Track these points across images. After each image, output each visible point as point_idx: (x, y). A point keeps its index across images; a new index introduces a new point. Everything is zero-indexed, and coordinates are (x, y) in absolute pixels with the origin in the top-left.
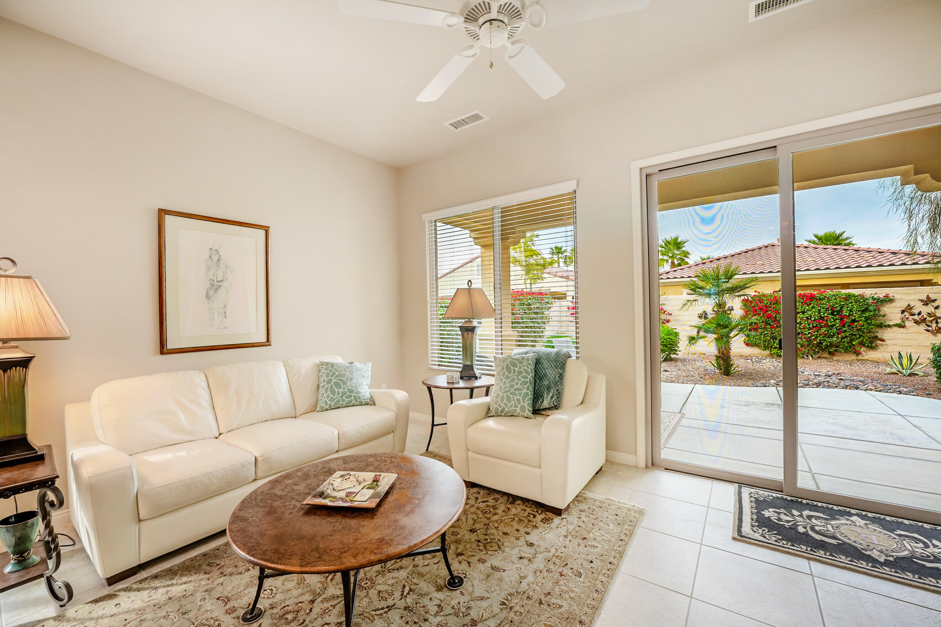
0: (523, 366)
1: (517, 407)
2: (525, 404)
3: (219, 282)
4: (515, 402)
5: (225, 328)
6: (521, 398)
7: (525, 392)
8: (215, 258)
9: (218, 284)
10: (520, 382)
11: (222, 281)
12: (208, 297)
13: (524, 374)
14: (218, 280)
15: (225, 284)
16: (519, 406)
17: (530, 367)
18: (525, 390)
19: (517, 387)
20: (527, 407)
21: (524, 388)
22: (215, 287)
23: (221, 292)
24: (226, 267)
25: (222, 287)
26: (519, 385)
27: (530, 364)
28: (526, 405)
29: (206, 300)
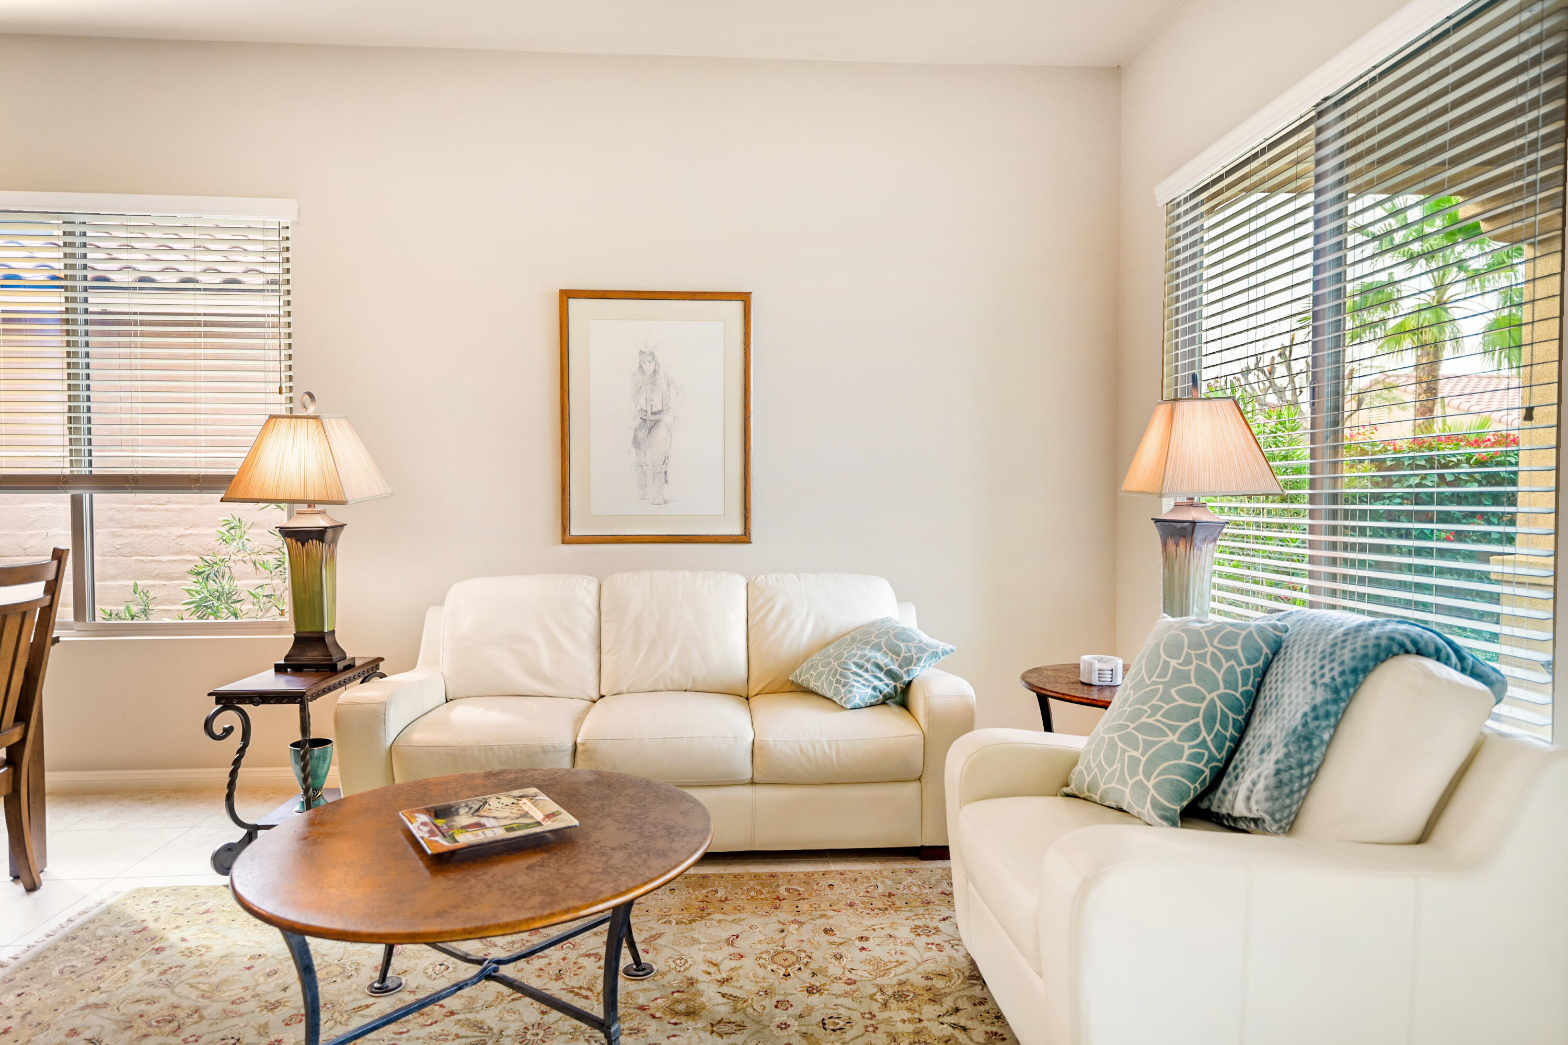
0: (1202, 657)
1: (1125, 783)
2: (1148, 780)
3: (654, 413)
4: (1123, 766)
5: (665, 502)
6: (1144, 759)
7: (1172, 743)
8: (649, 368)
9: (653, 417)
10: (1166, 707)
11: (660, 412)
12: (637, 443)
13: (1194, 684)
14: (655, 410)
15: (666, 419)
16: (1131, 782)
17: (1226, 665)
18: (1173, 738)
19: (1150, 721)
20: (1152, 791)
21: (1173, 729)
22: (648, 423)
23: (661, 431)
24: (668, 384)
25: (662, 423)
26: (1158, 716)
27: (1232, 655)
28: (1150, 785)
29: (633, 449)
